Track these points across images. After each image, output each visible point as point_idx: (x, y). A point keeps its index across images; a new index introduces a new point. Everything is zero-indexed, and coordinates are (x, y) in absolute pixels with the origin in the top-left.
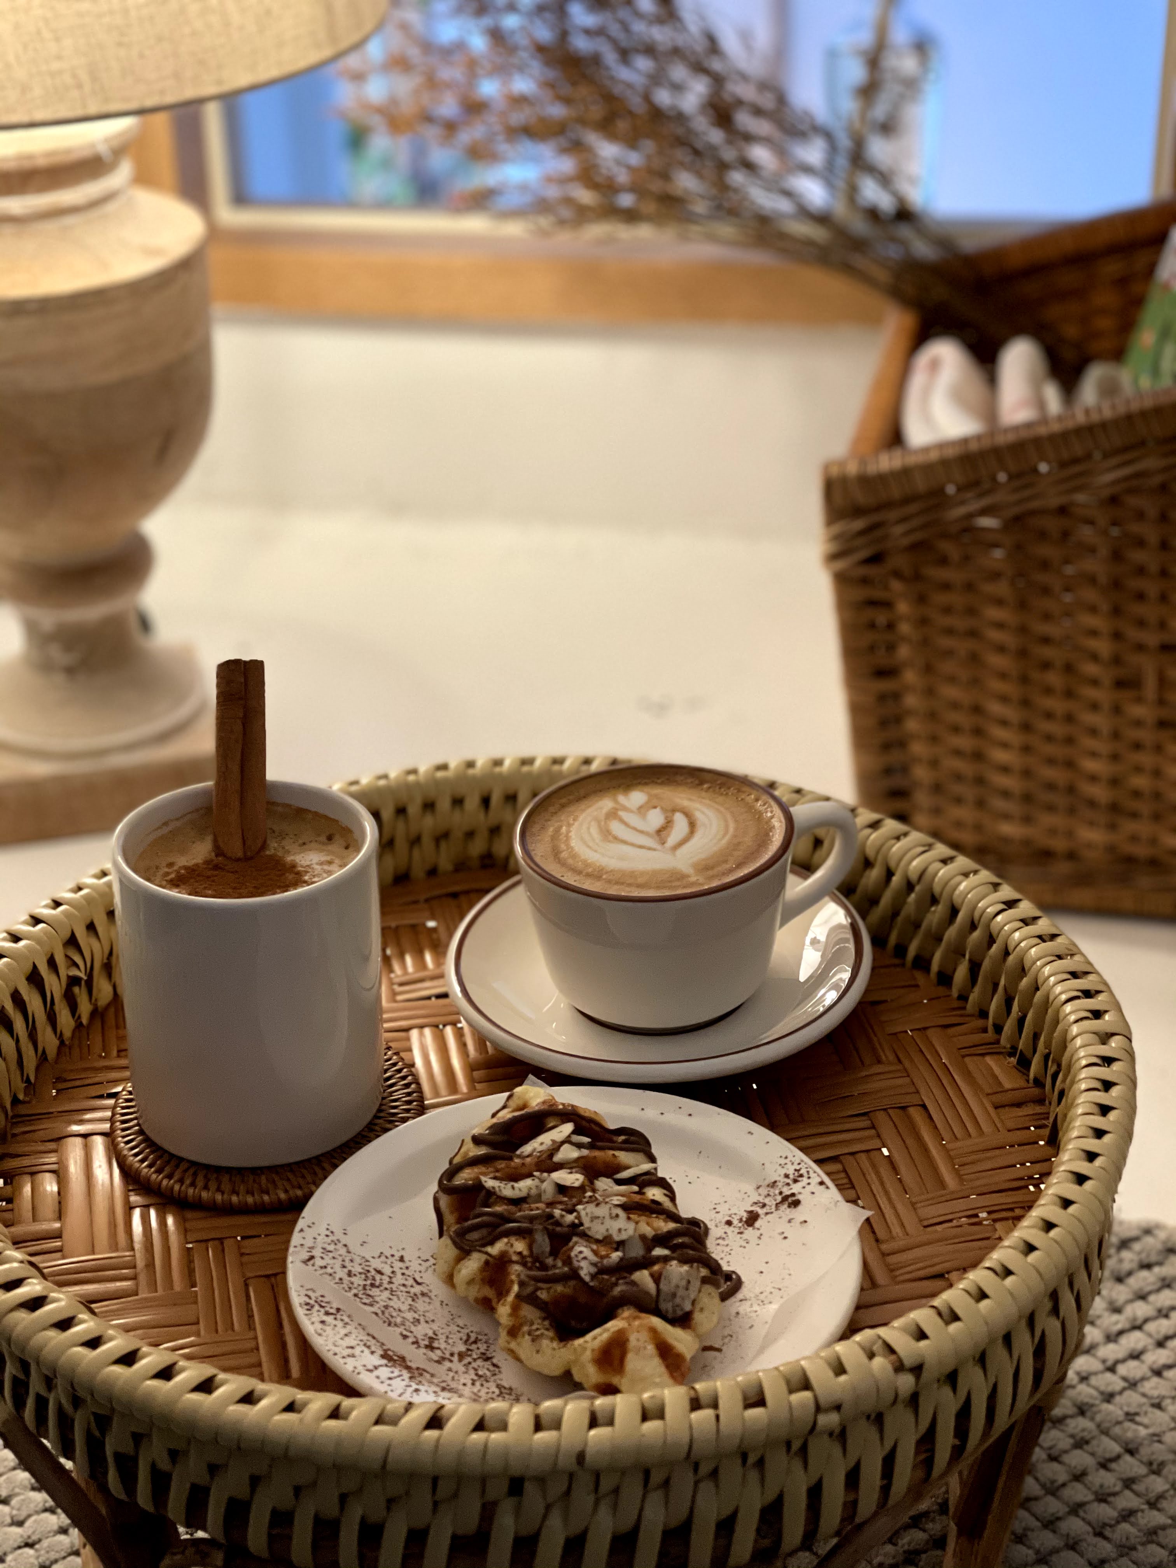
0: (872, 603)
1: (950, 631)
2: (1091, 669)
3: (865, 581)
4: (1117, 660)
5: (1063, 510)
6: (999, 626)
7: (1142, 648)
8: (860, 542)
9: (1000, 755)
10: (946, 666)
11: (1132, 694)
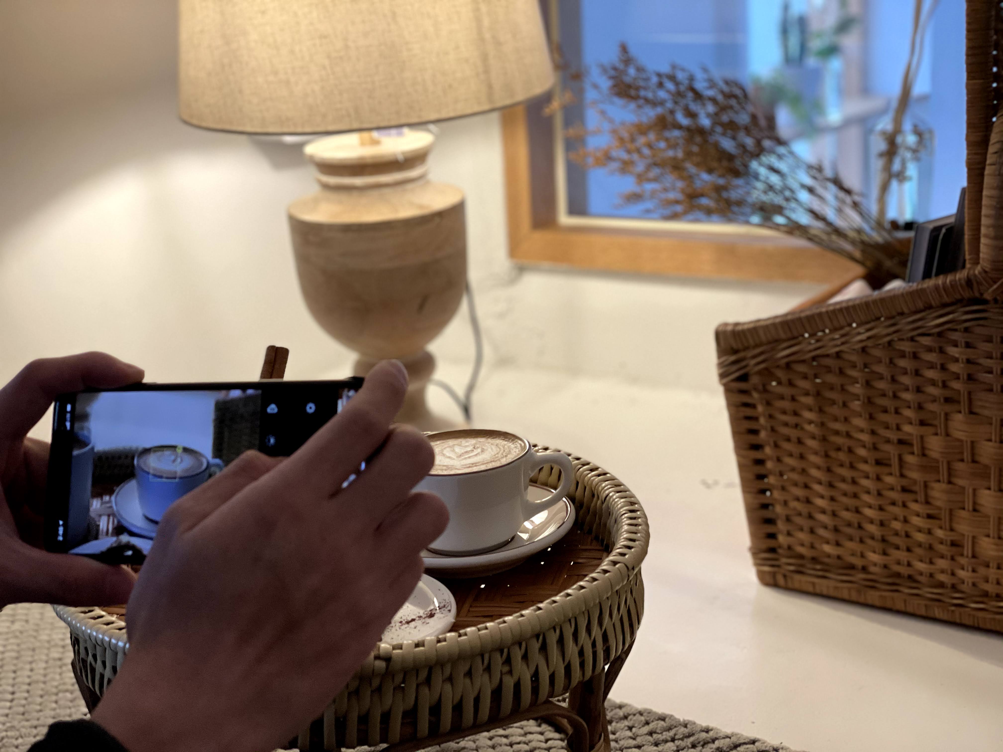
0: (746, 405)
1: (786, 424)
2: (862, 452)
3: (741, 392)
4: (875, 448)
5: (838, 355)
6: (810, 422)
7: (888, 441)
8: (734, 368)
9: (819, 502)
10: (786, 446)
11: (886, 470)
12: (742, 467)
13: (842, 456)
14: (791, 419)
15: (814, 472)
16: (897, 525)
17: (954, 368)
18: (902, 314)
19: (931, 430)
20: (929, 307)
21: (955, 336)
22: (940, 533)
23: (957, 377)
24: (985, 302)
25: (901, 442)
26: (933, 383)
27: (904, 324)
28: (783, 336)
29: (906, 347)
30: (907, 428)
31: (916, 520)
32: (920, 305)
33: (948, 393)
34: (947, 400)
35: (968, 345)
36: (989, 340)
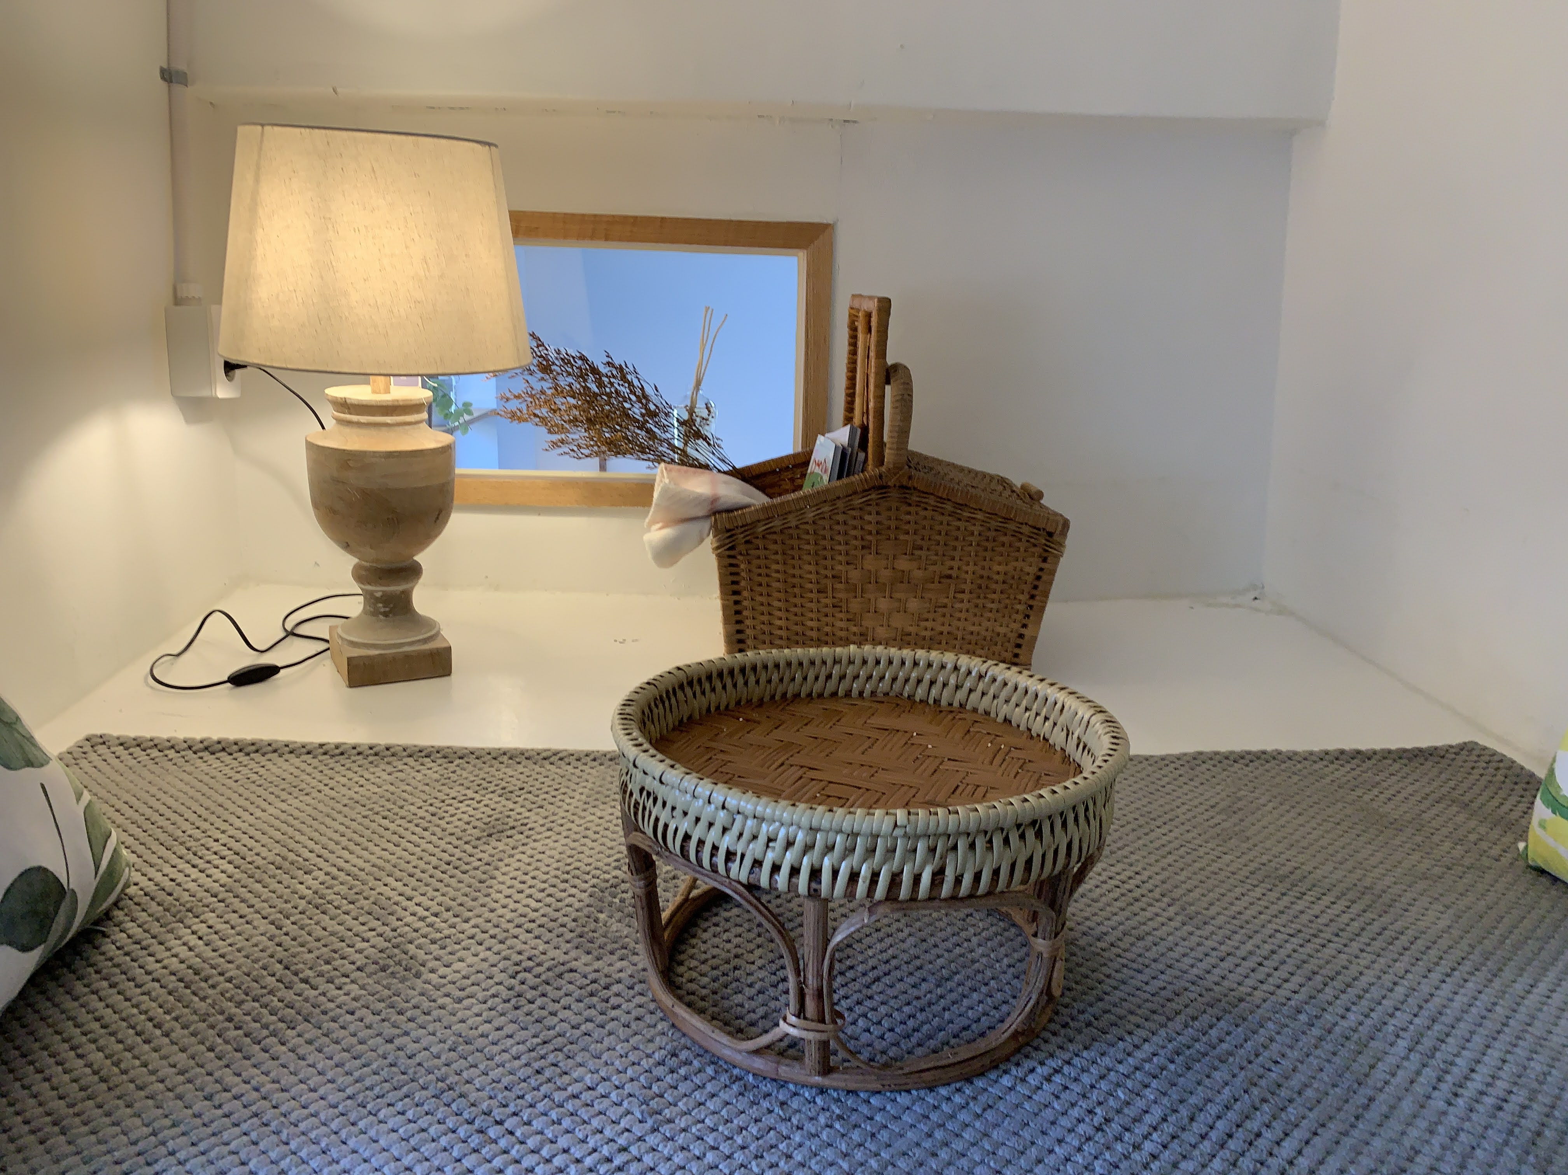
0: (731, 565)
1: (760, 575)
2: (809, 586)
3: (730, 557)
4: (818, 583)
5: (797, 527)
6: (778, 572)
7: (826, 577)
8: (727, 541)
9: (778, 623)
10: (759, 589)
11: (824, 595)
12: (725, 608)
13: (797, 590)
14: (763, 571)
15: (776, 604)
16: (828, 629)
17: (868, 527)
18: (839, 498)
19: (853, 566)
20: (855, 493)
21: (869, 508)
22: (855, 629)
23: (870, 533)
24: (889, 487)
25: (833, 577)
26: (856, 538)
27: (840, 504)
28: (762, 517)
29: (841, 518)
30: (839, 567)
31: (839, 624)
32: (850, 492)
33: (864, 543)
34: (863, 547)
35: (878, 513)
36: (890, 509)
